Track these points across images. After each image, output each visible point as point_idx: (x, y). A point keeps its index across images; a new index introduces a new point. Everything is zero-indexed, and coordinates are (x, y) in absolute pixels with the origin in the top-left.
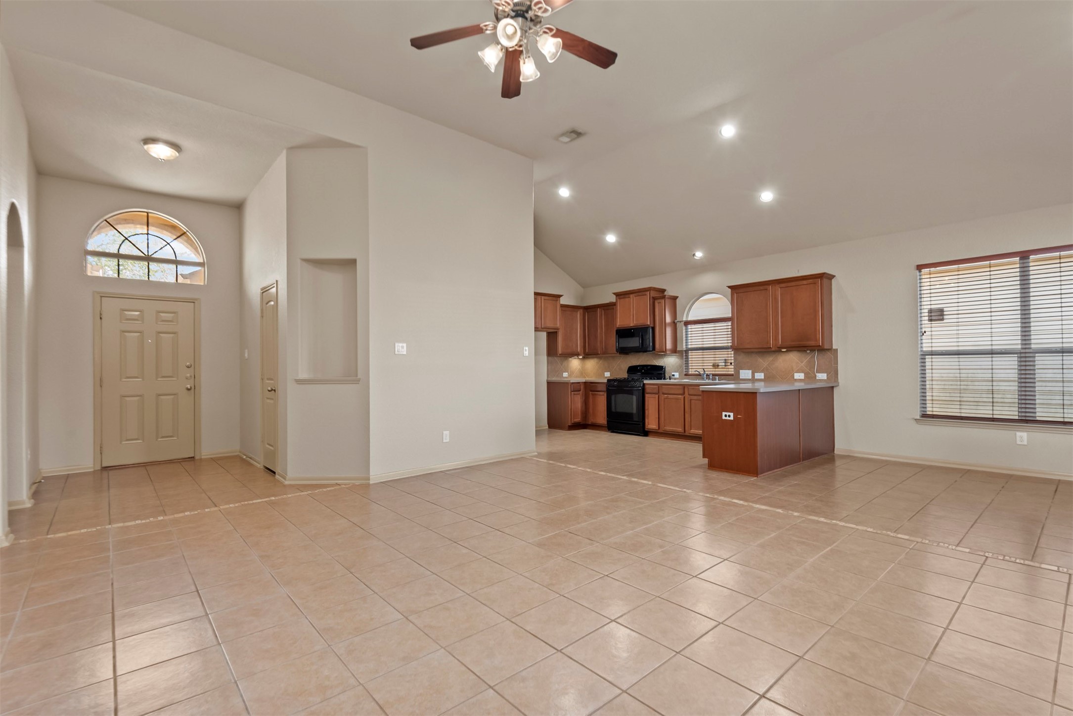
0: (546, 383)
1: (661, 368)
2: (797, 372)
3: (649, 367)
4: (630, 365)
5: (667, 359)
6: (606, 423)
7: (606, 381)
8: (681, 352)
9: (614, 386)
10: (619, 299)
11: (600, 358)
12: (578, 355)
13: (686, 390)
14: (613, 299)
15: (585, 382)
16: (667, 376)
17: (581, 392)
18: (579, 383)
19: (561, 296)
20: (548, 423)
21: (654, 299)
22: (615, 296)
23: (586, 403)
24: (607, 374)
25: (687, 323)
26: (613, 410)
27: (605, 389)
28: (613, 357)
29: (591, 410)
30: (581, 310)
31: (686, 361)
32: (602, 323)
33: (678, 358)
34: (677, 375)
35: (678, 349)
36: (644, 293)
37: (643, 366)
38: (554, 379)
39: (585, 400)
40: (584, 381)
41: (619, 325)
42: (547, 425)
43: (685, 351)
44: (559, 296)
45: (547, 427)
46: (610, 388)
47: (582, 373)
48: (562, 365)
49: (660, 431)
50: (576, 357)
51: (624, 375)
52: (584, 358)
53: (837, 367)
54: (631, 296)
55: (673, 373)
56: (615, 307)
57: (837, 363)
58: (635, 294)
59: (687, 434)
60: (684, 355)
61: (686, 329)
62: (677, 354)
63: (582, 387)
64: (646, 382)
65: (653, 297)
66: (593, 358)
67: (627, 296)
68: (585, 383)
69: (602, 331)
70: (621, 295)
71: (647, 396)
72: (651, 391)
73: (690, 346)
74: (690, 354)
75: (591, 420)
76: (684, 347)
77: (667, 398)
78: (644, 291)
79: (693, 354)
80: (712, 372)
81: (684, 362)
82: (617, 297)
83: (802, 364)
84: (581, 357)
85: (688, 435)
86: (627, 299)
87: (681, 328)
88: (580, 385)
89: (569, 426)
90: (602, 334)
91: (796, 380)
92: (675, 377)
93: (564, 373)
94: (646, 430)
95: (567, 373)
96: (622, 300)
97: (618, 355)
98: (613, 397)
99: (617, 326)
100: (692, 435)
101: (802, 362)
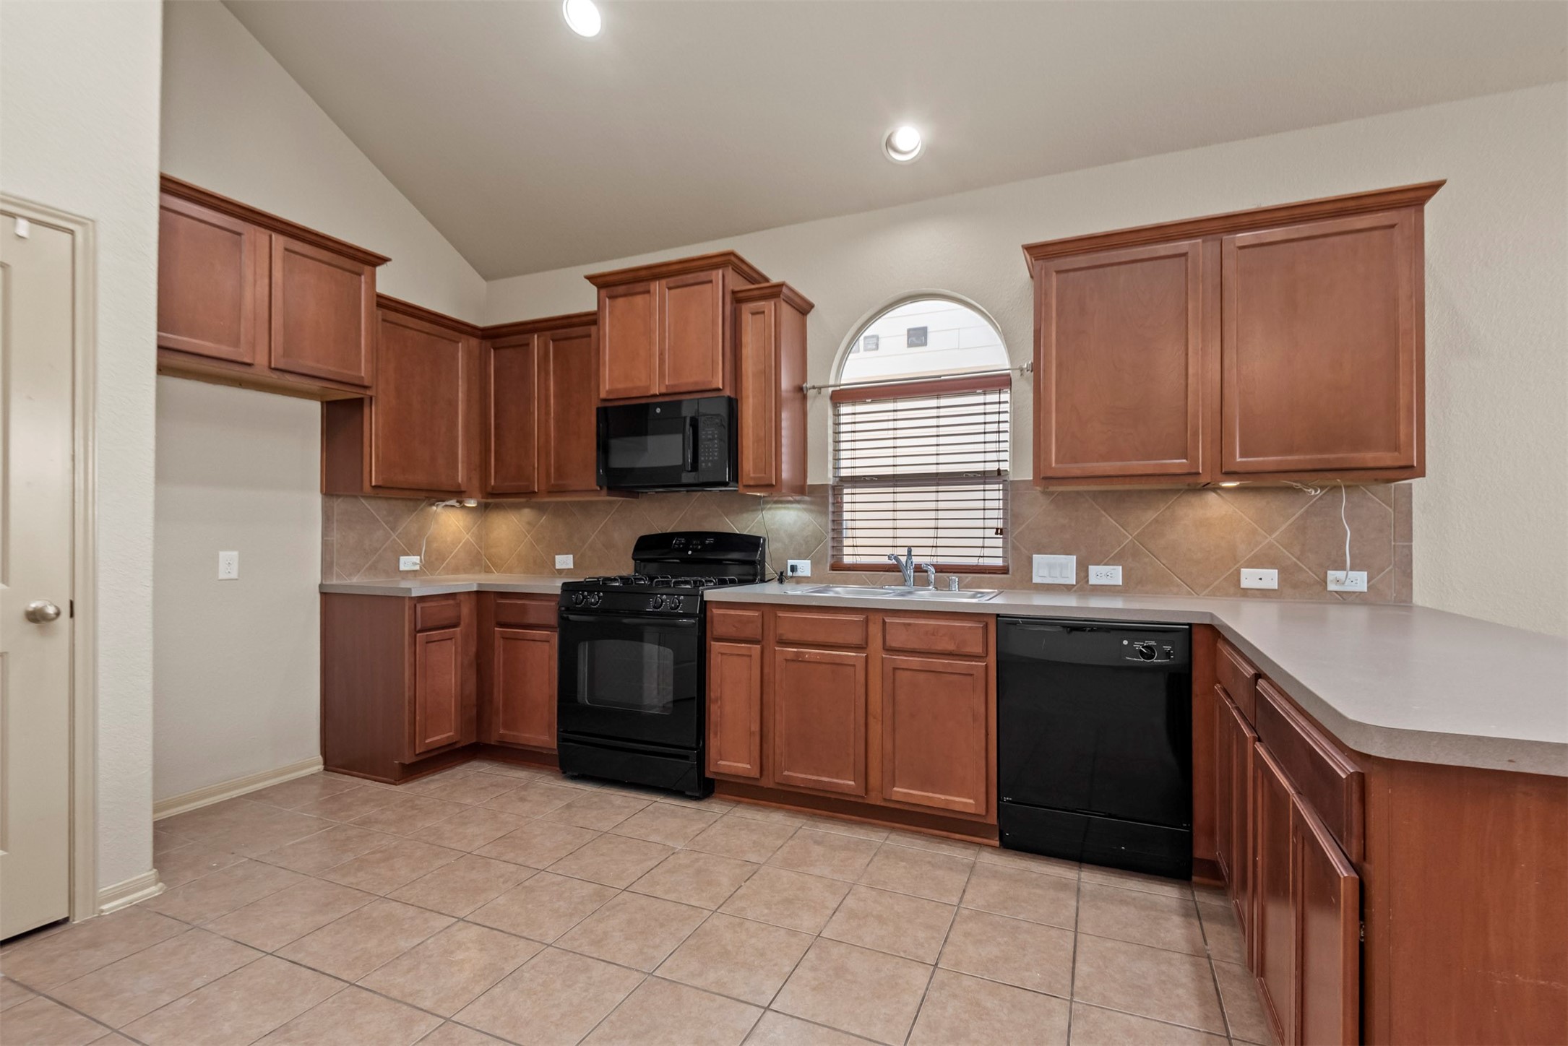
0: (318, 596)
1: (752, 544)
2: (1250, 565)
3: (709, 541)
4: (644, 532)
5: (771, 512)
6: (555, 747)
7: (559, 592)
8: (818, 491)
9: (587, 611)
10: (612, 297)
11: (541, 508)
12: (459, 494)
13: (875, 630)
14: (585, 300)
15: (477, 592)
16: (769, 570)
17: (458, 629)
18: (452, 596)
19: (383, 260)
20: (324, 752)
21: (738, 299)
22: (595, 289)
23: (481, 665)
24: (564, 561)
25: (842, 396)
26: (583, 697)
27: (552, 619)
28: (584, 507)
29: (499, 697)
30: (474, 342)
31: (833, 521)
32: (547, 389)
33: (810, 511)
34: (805, 567)
35: (809, 482)
36: (702, 276)
37: (690, 536)
38: (357, 581)
39: (479, 655)
40: (475, 589)
41: (609, 392)
42: (320, 759)
43: (834, 487)
44: (377, 260)
45: (321, 767)
46: (572, 617)
47: (479, 559)
48: (393, 529)
49: (767, 782)
50: (453, 502)
51: (623, 566)
52: (484, 508)
53: (1410, 548)
54: (656, 286)
55: (791, 562)
56: (593, 329)
57: (1409, 537)
58: (672, 281)
59: (874, 799)
60: (831, 500)
61: (837, 415)
62: (807, 498)
63: (466, 610)
64: (712, 594)
65: (734, 292)
66: (517, 507)
67: (640, 287)
68: (480, 596)
69: (548, 413)
70: (614, 284)
71: (716, 647)
72: (732, 631)
73: (844, 473)
74: (846, 498)
75: (500, 732)
76: (830, 475)
77: (797, 659)
78: (702, 269)
79: (858, 498)
80: (934, 560)
81: (830, 526)
82: (603, 292)
83: (1271, 539)
84: (471, 503)
85: (883, 804)
86: (639, 300)
87: (819, 408)
88: (459, 605)
89: (403, 765)
90: (547, 421)
91: (1246, 593)
92: (799, 573)
93: (403, 559)
94: (708, 775)
95: (416, 559)
96: (620, 301)
97: (603, 497)
98: (584, 651)
99: (603, 395)
100: (898, 806)
101: (1271, 531)
